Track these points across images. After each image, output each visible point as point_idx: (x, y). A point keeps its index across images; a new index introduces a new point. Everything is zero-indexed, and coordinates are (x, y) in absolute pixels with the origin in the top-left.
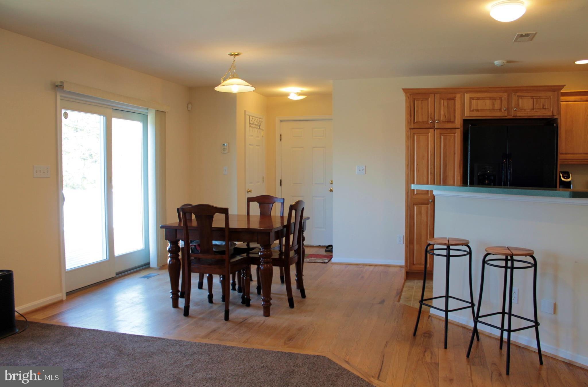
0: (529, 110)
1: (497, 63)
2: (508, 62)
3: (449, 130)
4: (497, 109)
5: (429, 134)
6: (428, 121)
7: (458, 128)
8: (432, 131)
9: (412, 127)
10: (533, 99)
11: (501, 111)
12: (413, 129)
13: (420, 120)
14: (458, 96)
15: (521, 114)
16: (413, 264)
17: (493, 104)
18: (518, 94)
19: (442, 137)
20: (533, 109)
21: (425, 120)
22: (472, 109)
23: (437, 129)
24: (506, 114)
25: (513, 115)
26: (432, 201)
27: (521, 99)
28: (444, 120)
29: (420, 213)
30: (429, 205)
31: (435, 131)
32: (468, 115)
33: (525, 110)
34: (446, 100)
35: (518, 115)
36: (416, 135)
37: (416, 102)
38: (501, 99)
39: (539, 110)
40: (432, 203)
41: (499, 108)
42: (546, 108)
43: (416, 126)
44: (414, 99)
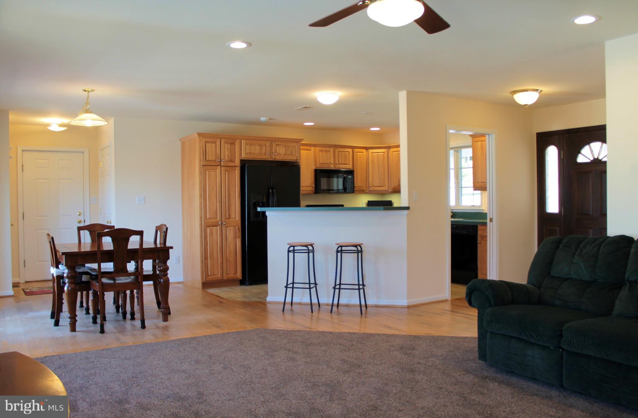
0: (283, 155)
1: (263, 119)
2: (270, 119)
3: (231, 168)
4: (263, 153)
5: (217, 170)
6: (216, 160)
7: (237, 167)
8: (219, 168)
9: (205, 164)
10: (285, 147)
11: (266, 155)
12: (205, 166)
13: (210, 159)
14: (238, 141)
15: (279, 158)
16: (208, 276)
17: (261, 150)
18: (277, 143)
19: (227, 173)
20: (285, 154)
21: (214, 159)
22: (247, 152)
23: (223, 166)
24: (269, 157)
25: (273, 158)
26: (221, 224)
27: (278, 146)
28: (228, 160)
29: (211, 234)
30: (218, 227)
31: (221, 168)
32: (244, 157)
33: (281, 154)
34: (229, 144)
35: (276, 158)
36: (208, 171)
37: (207, 144)
38: (266, 146)
39: (289, 155)
40: (221, 225)
41: (264, 153)
42: (293, 154)
43: (208, 163)
44: (206, 141)
